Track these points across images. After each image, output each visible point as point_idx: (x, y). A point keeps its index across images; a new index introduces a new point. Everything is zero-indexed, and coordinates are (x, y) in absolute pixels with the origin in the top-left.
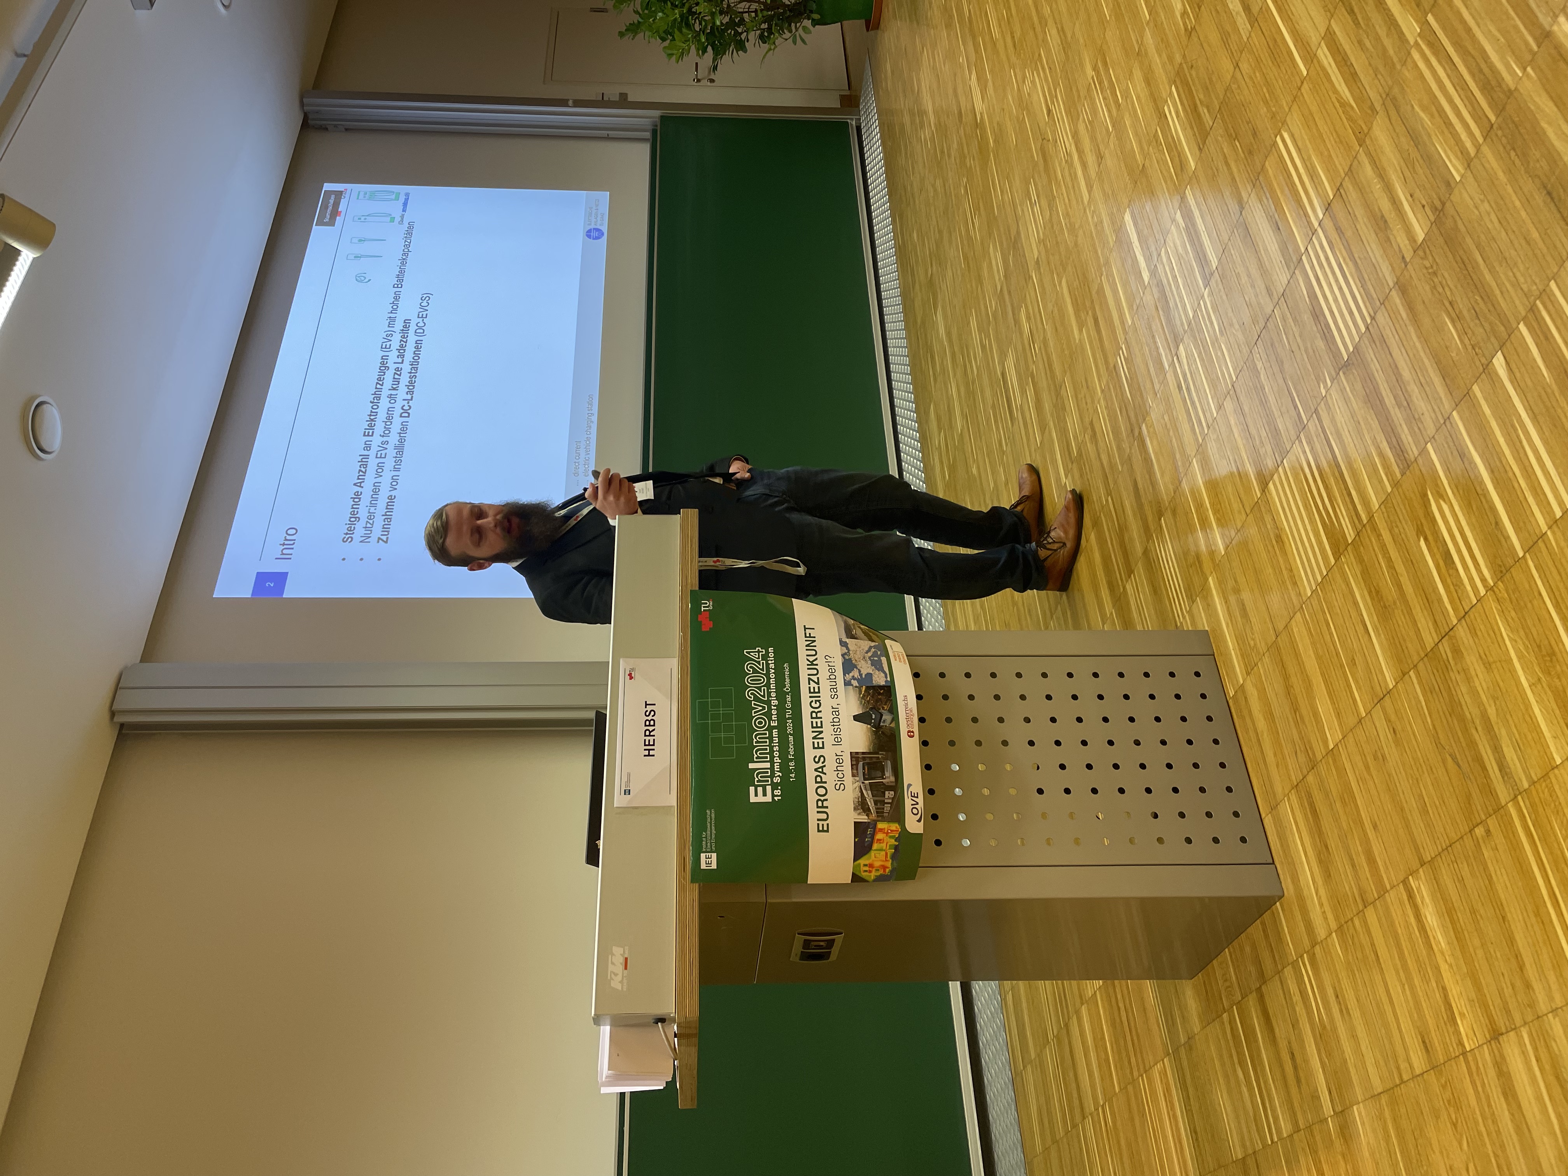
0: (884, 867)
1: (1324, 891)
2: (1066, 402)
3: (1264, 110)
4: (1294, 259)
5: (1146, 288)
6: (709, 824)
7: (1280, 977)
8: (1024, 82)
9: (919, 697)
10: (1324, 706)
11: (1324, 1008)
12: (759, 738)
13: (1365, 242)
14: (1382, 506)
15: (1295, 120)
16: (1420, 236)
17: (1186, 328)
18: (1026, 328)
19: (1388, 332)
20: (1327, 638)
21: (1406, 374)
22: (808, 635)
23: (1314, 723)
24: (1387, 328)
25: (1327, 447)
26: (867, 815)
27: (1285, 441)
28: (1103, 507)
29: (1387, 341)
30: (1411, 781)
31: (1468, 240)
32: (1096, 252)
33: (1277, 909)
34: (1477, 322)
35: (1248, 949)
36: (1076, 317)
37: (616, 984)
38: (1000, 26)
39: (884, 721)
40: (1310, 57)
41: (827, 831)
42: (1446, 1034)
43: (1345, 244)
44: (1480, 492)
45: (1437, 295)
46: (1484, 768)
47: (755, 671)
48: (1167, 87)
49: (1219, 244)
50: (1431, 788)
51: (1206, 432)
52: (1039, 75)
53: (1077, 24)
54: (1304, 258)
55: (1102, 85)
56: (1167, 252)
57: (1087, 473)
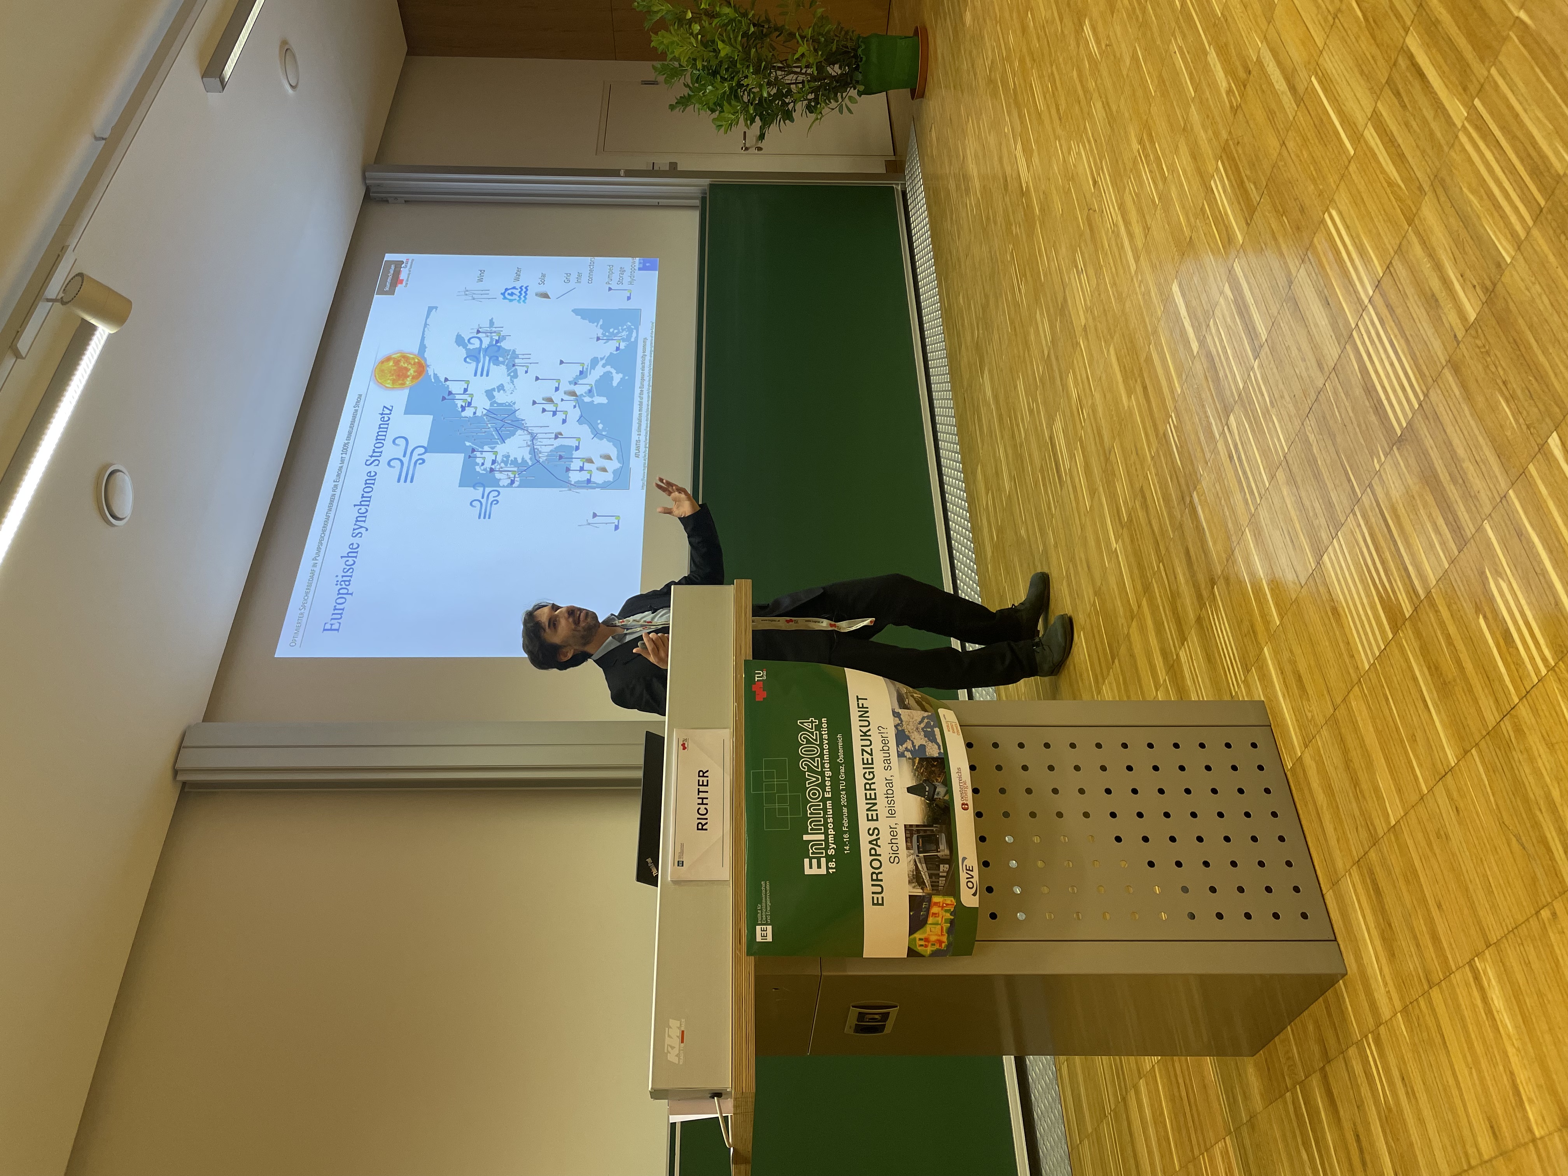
0: (940, 942)
1: (1387, 970)
2: (1116, 467)
3: (1311, 188)
4: (1345, 334)
5: (1195, 357)
6: (764, 896)
7: (1344, 1058)
8: (1069, 153)
9: (972, 768)
10: (1384, 781)
11: (1391, 1091)
12: (813, 810)
13: (1417, 321)
14: (1440, 582)
15: (1343, 198)
16: (1472, 316)
17: (1237, 398)
18: (1074, 395)
19: (1442, 409)
20: (1386, 712)
21: (1461, 452)
22: (861, 706)
23: (1375, 799)
24: (1440, 405)
25: (1382, 521)
26: (922, 889)
27: (1339, 513)
28: (1154, 574)
29: (1440, 418)
30: (1475, 861)
31: (1521, 321)
32: (1144, 322)
33: (1340, 986)
34: (1532, 402)
35: (1311, 1028)
36: (1125, 385)
37: (672, 1057)
38: (1045, 97)
39: (938, 793)
40: (1357, 138)
41: (882, 904)
42: (1515, 1121)
43: (1397, 321)
44: (1539, 571)
45: (1490, 375)
46: (1549, 850)
47: (808, 742)
48: (1214, 162)
49: (1268, 317)
50: (1495, 868)
51: (1259, 502)
52: (1084, 147)
53: (1122, 98)
54: (1355, 333)
55: (1148, 158)
56: (1215, 323)
57: (1137, 539)
